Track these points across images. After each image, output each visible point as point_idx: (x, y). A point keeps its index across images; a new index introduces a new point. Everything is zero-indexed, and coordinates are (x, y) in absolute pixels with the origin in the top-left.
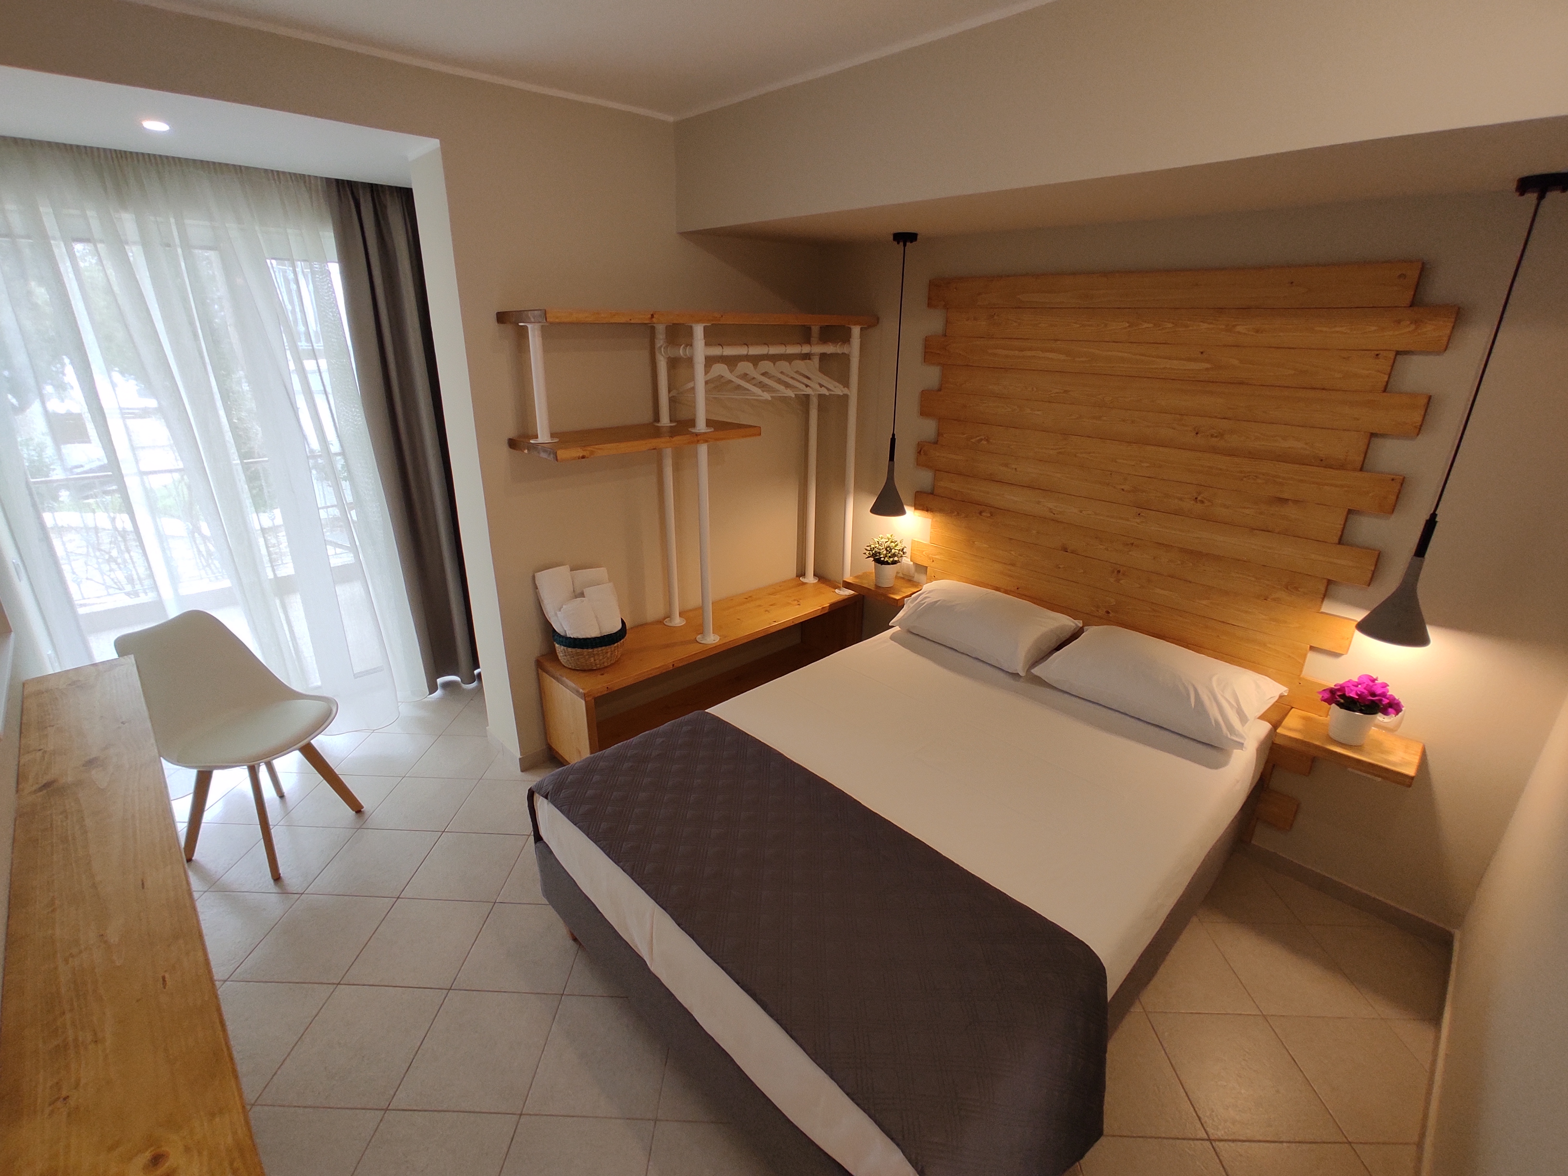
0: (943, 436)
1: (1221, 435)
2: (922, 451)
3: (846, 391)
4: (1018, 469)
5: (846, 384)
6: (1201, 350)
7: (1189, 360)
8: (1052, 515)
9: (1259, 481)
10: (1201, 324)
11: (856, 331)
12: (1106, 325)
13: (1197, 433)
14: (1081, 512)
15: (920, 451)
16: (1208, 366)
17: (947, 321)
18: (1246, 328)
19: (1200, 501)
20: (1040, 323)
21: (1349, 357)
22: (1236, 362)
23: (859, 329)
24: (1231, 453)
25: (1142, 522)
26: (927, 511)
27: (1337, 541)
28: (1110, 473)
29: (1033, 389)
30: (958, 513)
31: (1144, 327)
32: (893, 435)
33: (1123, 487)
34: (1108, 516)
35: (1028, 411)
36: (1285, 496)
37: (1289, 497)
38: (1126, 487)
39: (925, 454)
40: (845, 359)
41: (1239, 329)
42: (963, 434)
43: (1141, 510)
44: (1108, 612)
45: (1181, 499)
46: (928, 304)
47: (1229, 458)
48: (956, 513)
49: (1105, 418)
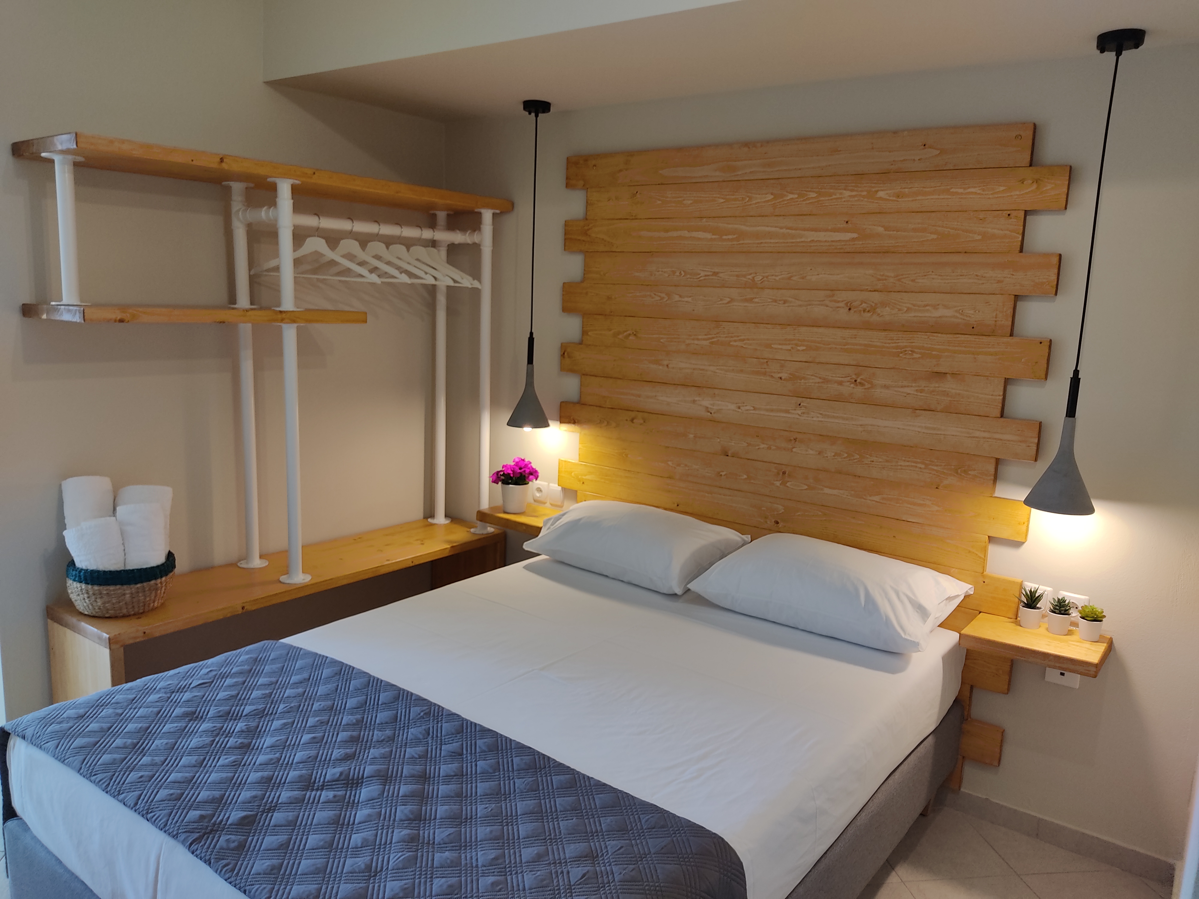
0: (588, 335)
1: (872, 310)
2: (566, 354)
3: (476, 284)
4: (670, 366)
5: (476, 275)
6: (846, 220)
7: (834, 230)
8: (709, 414)
9: (916, 356)
10: (844, 191)
11: (487, 215)
12: (751, 198)
13: (850, 309)
14: (739, 408)
15: (564, 354)
16: (855, 235)
17: (587, 202)
18: (887, 194)
19: (860, 383)
20: (684, 200)
21: (985, 218)
22: (880, 230)
23: (491, 215)
24: (886, 327)
25: (803, 413)
26: (574, 423)
27: (999, 415)
28: (765, 361)
29: (680, 273)
30: (608, 422)
31: (788, 198)
32: (531, 334)
33: (780, 375)
34: (767, 410)
35: (677, 298)
36: (942, 369)
37: (947, 371)
38: (784, 375)
39: (569, 357)
40: (476, 248)
41: (881, 194)
42: (610, 330)
43: (800, 399)
44: (777, 523)
45: (840, 383)
46: (567, 184)
47: (883, 333)
48: (606, 423)
49: (756, 300)
